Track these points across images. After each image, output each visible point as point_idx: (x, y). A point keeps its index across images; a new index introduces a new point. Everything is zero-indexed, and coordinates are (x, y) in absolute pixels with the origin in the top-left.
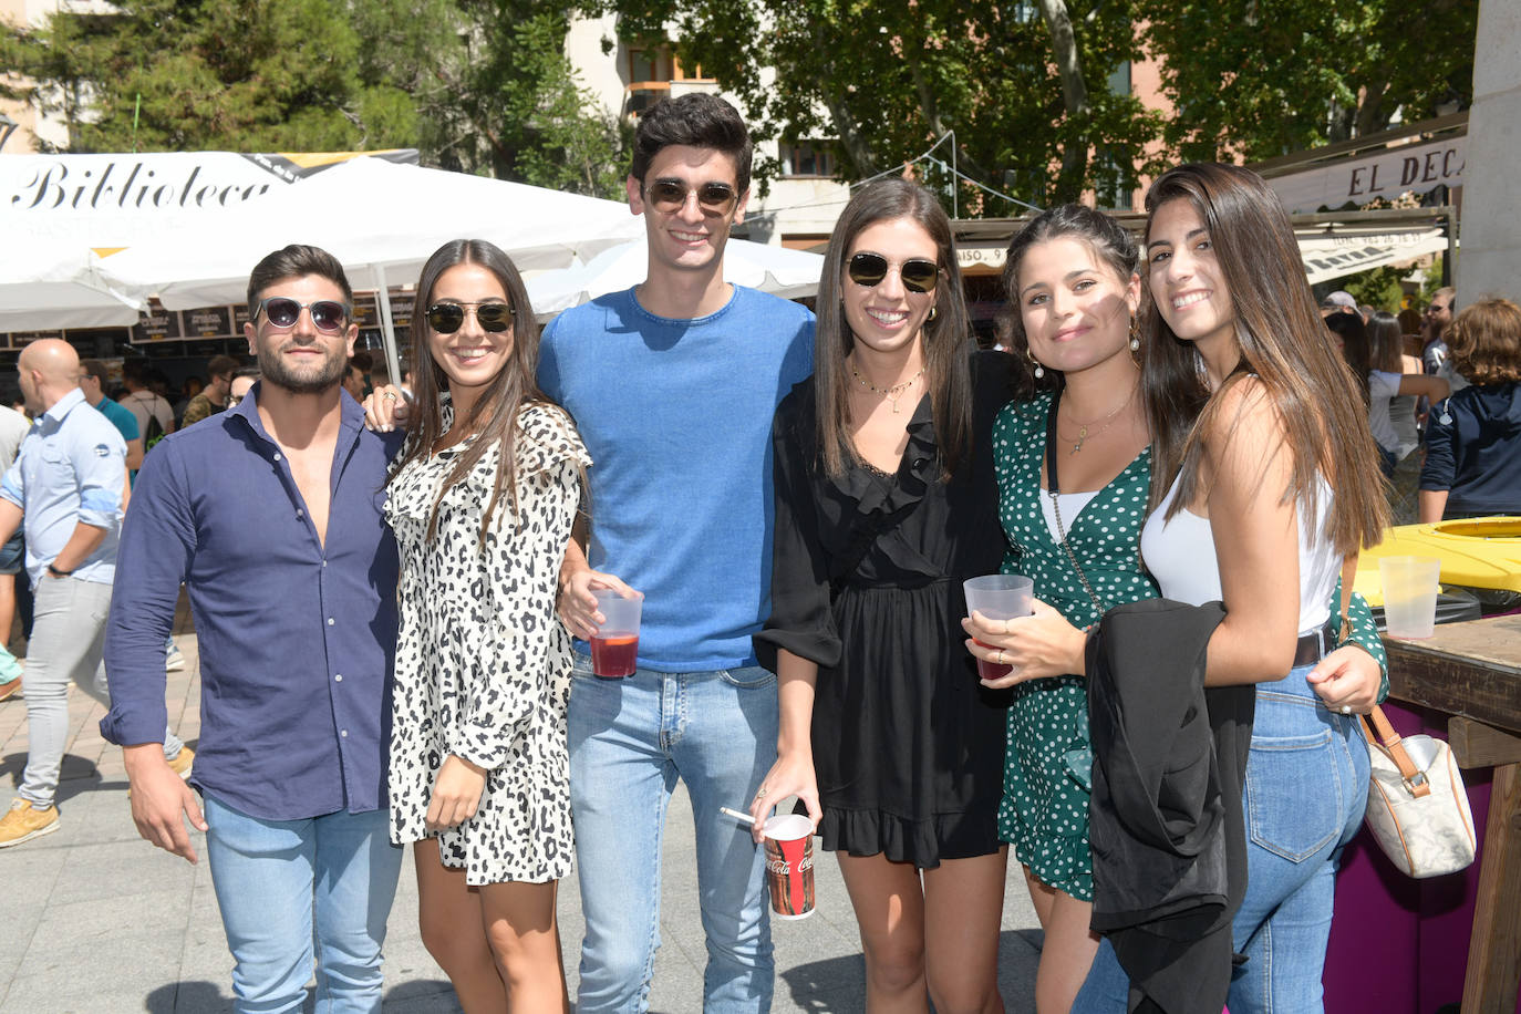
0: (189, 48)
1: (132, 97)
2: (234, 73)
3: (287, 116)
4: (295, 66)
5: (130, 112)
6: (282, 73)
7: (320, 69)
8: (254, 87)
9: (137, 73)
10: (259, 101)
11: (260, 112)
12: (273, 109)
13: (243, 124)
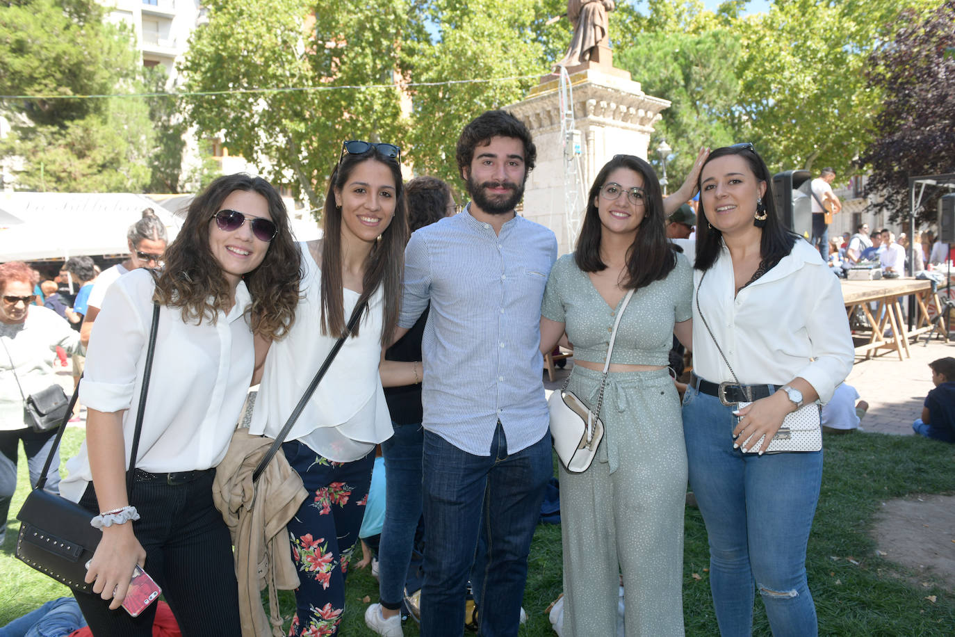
0: (60, 145)
1: (39, 163)
2: (81, 155)
3: (100, 172)
4: (104, 154)
5: (39, 169)
6: (98, 156)
7: (112, 155)
8: (88, 161)
9: (41, 155)
10: (90, 167)
11: (90, 171)
12: (95, 170)
13: (84, 175)
